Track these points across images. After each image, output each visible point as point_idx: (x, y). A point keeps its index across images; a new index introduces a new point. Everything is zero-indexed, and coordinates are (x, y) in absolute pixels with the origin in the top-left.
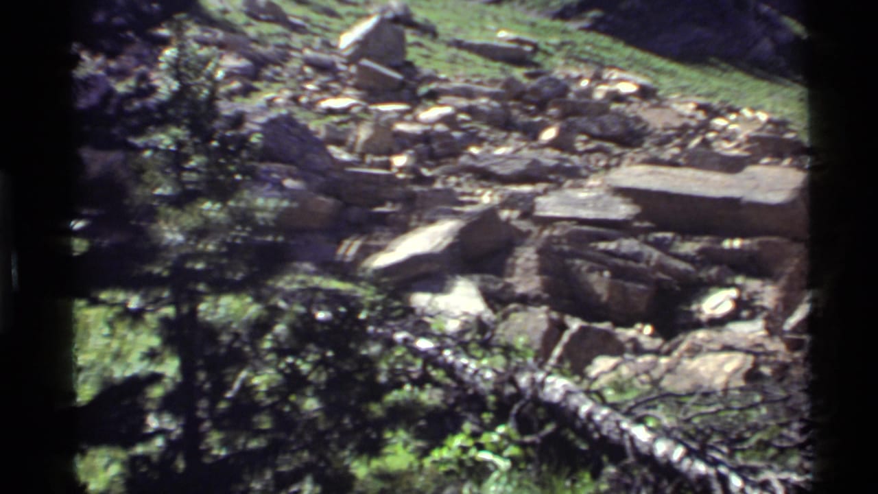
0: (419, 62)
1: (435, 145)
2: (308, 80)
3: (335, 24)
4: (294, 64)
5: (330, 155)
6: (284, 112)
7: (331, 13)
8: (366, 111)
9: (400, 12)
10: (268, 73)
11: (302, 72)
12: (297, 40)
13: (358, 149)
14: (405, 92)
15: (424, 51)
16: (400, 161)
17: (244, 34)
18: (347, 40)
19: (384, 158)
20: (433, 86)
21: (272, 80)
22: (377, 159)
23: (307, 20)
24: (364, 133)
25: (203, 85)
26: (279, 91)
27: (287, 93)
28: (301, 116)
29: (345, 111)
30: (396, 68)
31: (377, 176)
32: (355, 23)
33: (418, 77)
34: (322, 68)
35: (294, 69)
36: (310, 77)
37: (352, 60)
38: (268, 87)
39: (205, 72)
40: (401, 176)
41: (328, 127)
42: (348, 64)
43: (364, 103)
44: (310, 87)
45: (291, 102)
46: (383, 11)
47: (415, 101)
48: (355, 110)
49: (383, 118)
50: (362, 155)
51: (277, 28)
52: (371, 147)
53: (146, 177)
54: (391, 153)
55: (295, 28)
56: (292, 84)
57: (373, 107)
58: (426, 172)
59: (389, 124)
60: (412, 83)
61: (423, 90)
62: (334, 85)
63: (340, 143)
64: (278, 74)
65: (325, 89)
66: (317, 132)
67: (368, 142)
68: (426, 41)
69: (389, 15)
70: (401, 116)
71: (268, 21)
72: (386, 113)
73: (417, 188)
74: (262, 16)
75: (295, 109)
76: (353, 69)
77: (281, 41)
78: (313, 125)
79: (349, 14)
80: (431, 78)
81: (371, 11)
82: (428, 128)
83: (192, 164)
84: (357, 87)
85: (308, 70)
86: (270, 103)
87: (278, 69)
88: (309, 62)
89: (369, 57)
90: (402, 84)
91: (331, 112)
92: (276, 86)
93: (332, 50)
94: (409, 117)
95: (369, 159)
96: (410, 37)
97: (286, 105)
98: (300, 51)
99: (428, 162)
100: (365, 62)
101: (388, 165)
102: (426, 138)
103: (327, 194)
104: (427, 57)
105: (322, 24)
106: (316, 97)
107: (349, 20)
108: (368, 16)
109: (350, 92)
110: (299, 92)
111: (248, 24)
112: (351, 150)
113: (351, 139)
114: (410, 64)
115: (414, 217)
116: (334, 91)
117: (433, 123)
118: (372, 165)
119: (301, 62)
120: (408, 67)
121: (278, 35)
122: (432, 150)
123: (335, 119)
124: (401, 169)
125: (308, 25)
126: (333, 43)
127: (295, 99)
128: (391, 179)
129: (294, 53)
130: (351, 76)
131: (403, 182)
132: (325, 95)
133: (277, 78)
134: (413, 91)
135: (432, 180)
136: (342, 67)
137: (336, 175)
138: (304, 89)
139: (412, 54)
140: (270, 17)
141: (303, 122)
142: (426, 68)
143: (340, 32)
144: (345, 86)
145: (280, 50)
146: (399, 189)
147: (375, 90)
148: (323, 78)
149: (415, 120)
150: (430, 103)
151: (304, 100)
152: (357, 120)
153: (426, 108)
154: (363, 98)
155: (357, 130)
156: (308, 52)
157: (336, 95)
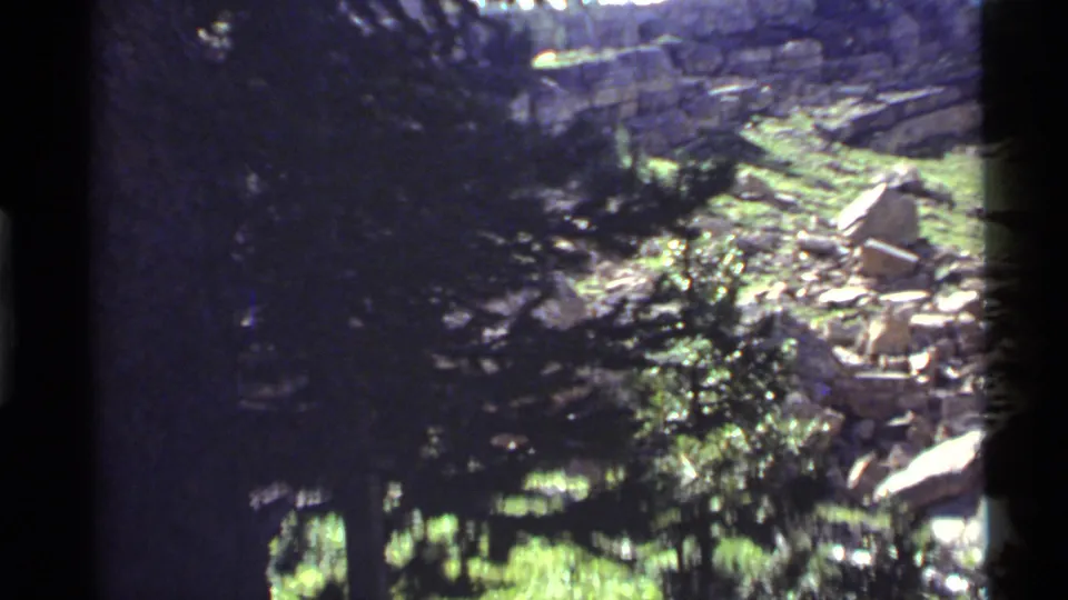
0: (935, 239)
1: (961, 340)
2: (803, 269)
3: (833, 200)
4: (786, 251)
5: (837, 359)
6: (778, 309)
7: (827, 186)
8: (875, 302)
9: (908, 179)
10: (756, 262)
11: (796, 260)
12: (788, 221)
13: (870, 349)
14: (923, 276)
15: (941, 225)
16: (919, 361)
17: (725, 217)
18: (847, 217)
19: (900, 359)
20: (954, 266)
21: (762, 272)
22: (892, 360)
23: (799, 196)
24: (875, 329)
25: (720, 284)
26: (771, 284)
27: (781, 286)
28: (798, 312)
29: (852, 304)
30: (910, 248)
31: (894, 382)
32: (855, 195)
33: (937, 257)
34: (821, 253)
35: (787, 256)
36: (806, 264)
37: (855, 241)
38: (756, 279)
39: (721, 266)
40: (922, 380)
41: (832, 326)
42: (852, 246)
43: (873, 293)
44: (809, 276)
45: (787, 297)
46: (889, 180)
47: (933, 286)
48: (863, 302)
49: (897, 311)
50: (875, 357)
51: (763, 208)
52: (884, 346)
53: (657, 399)
54: (908, 352)
55: (785, 206)
56: (785, 274)
57: (883, 298)
58: (951, 373)
59: (906, 315)
60: (929, 265)
61: (942, 272)
62: (836, 273)
63: (847, 343)
64: (767, 263)
65: (824, 278)
66: (820, 331)
67: (880, 340)
68: (942, 211)
69: (896, 183)
70: (918, 306)
71: (752, 200)
72: (901, 303)
73: (941, 394)
74: (746, 195)
75: (792, 305)
76: (857, 252)
77: (770, 223)
78: (813, 325)
79: (848, 185)
80: (950, 258)
81: (874, 179)
82: (951, 318)
83: (711, 381)
84: (863, 273)
85: (803, 256)
86: (761, 298)
87: (768, 257)
88: (803, 247)
89: (876, 237)
90: (917, 267)
91: (833, 306)
92: (768, 279)
93: (832, 231)
94: (927, 307)
95: (882, 361)
96: (923, 209)
97: (780, 301)
98: (794, 233)
99: (953, 361)
100: (872, 243)
101: (905, 368)
102: (950, 331)
103: (835, 407)
104: (945, 231)
105: (817, 200)
106: (815, 289)
107: (848, 193)
108: (872, 186)
109: (855, 280)
110: (794, 284)
111: (729, 206)
112: (861, 352)
113: (860, 338)
114: (924, 242)
115: (941, 429)
116: (836, 281)
117: (957, 313)
118: (887, 368)
119: (796, 248)
120: (920, 247)
121: (765, 215)
122: (957, 346)
123: (840, 314)
124: (922, 372)
125: (800, 202)
126: (832, 222)
127: (790, 293)
128: (911, 385)
129: (786, 238)
130: (856, 261)
131: (924, 387)
132: (826, 286)
133: (768, 268)
134: (931, 274)
135: (959, 382)
136: (844, 250)
137: (847, 384)
138: (801, 281)
139: (927, 230)
140: (753, 195)
141: (802, 320)
142: (944, 245)
143: (839, 208)
144: (849, 274)
145: (769, 234)
146: (921, 396)
147: (885, 276)
148: (823, 266)
149: (935, 311)
150: (952, 288)
151: (801, 293)
152: (867, 315)
153: (947, 294)
154: (870, 287)
155: (868, 325)
156: (803, 236)
157: (840, 285)
